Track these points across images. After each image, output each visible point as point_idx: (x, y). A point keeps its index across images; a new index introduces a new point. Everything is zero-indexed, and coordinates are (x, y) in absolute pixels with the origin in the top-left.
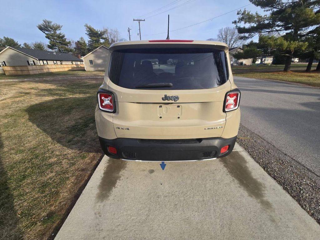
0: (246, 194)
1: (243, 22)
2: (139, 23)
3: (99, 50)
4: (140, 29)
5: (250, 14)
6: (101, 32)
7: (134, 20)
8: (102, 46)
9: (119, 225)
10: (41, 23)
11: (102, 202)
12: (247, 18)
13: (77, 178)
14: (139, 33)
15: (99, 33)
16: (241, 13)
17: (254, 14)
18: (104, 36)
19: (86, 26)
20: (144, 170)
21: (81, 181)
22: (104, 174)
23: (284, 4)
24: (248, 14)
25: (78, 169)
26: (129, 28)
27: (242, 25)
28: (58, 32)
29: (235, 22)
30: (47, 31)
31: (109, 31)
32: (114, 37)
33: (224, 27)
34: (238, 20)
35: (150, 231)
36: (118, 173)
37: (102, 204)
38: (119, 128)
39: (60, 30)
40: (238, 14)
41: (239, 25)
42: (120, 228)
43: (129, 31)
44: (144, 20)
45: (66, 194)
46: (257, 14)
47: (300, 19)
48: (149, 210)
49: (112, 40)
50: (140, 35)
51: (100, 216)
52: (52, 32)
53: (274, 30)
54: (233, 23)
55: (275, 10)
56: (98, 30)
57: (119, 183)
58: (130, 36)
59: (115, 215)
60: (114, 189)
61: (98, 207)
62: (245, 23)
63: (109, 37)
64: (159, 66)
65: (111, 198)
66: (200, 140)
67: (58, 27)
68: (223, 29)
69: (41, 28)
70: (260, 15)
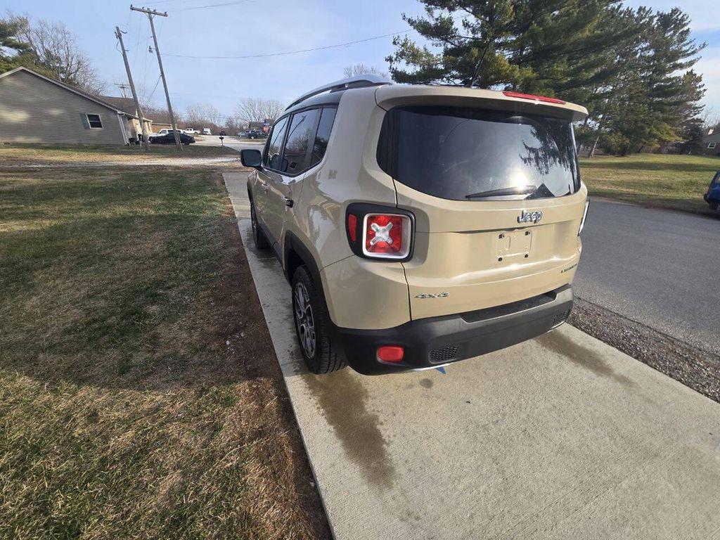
0: (592, 374)
1: (404, 61)
2: (151, 19)
3: (9, 81)
5: (415, 47)
7: (132, 9)
8: (21, 68)
9: (472, 516)
11: (391, 487)
12: (411, 54)
13: (263, 459)
14: (153, 46)
16: (400, 43)
17: (422, 50)
18: (14, 38)
20: (411, 386)
21: (282, 463)
22: (330, 423)
23: (463, 39)
24: (412, 47)
25: (241, 435)
26: (117, 28)
27: (403, 66)
29: (390, 59)
31: (33, 24)
33: (354, 64)
34: (395, 56)
35: (531, 497)
36: (362, 410)
37: (396, 491)
38: (423, 296)
40: (394, 43)
41: (396, 65)
42: (478, 520)
43: (119, 36)
44: (165, 15)
45: (273, 512)
46: (426, 50)
47: (490, 70)
48: (495, 460)
49: (48, 53)
50: (158, 54)
51: (418, 518)
53: (452, 84)
54: (387, 60)
55: (449, 46)
57: (386, 431)
58: (123, 50)
59: (445, 501)
60: (389, 449)
61: (392, 502)
62: (408, 63)
63: (37, 44)
64: (222, 138)
65: (401, 469)
66: (551, 295)
68: (353, 69)
70: (431, 53)
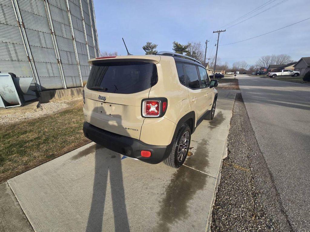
2: (219, 34)
4: (218, 40)
6: (184, 47)
7: (214, 32)
10: (145, 44)
14: (217, 44)
15: (183, 47)
18: (187, 50)
19: (174, 43)
26: (207, 40)
28: (154, 50)
30: (147, 50)
31: (193, 45)
32: (196, 50)
39: (155, 48)
43: (206, 43)
44: (225, 31)
50: (217, 46)
52: (150, 51)
56: (183, 45)
58: (206, 47)
63: (192, 50)
67: (155, 46)
69: (144, 49)
